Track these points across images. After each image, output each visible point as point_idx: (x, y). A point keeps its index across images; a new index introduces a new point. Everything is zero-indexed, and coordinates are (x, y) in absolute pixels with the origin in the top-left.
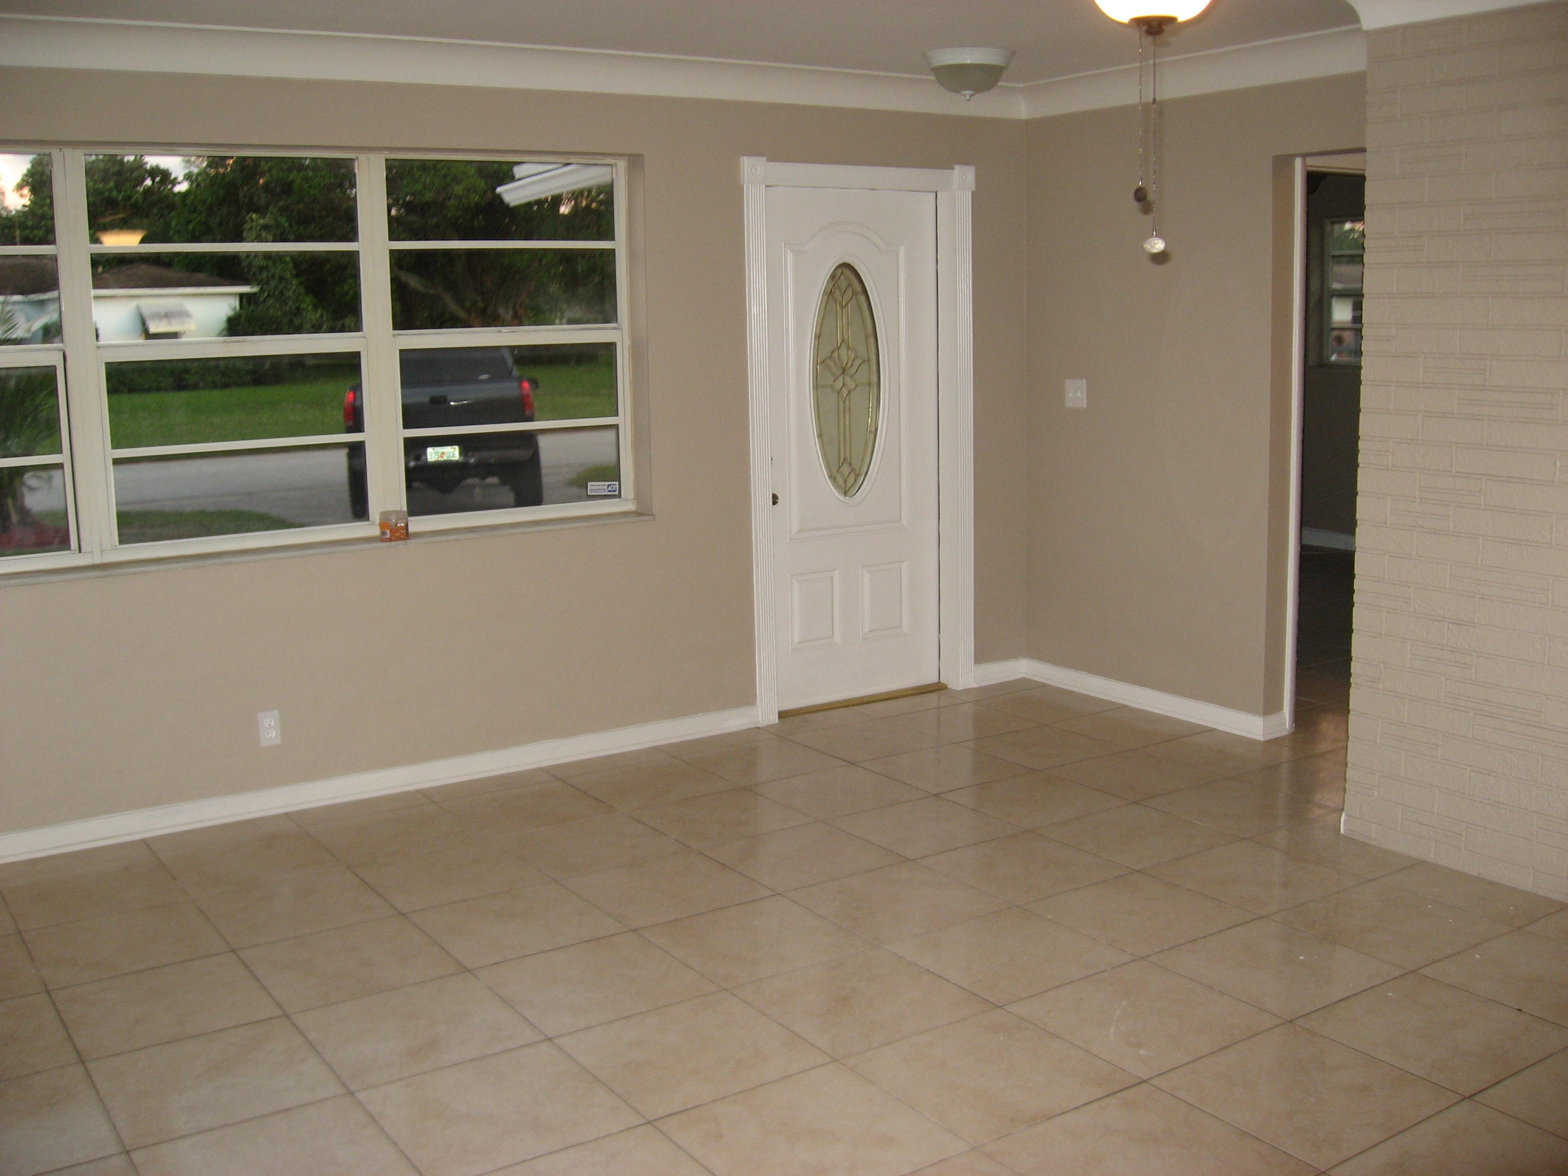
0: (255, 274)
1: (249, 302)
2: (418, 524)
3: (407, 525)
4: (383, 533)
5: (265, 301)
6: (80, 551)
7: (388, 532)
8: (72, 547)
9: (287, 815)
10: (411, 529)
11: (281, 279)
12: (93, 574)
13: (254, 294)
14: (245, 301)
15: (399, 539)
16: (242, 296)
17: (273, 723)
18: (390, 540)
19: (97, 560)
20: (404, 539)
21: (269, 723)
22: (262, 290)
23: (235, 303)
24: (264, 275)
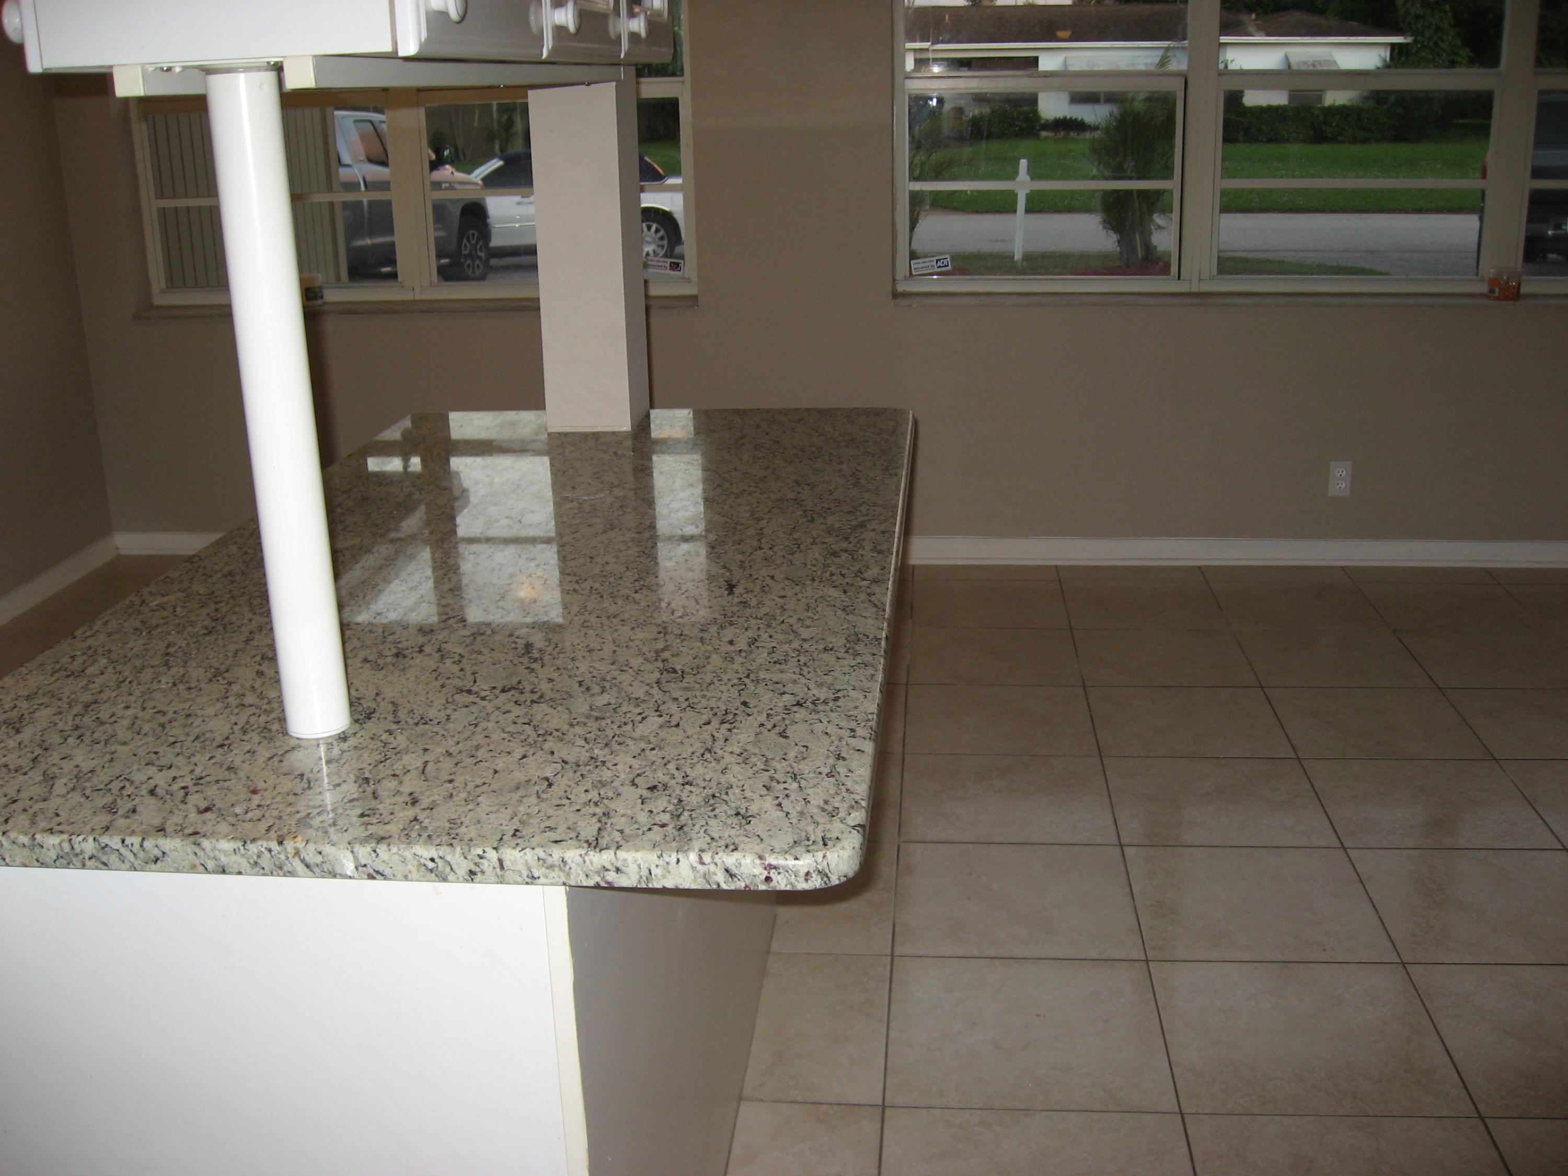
0: (1410, 24)
1: (1400, 54)
2: (1532, 285)
3: (1519, 285)
4: (1492, 291)
5: (1417, 52)
6: (1179, 278)
7: (1497, 290)
8: (1172, 273)
9: (1343, 569)
10: (1524, 290)
11: (1438, 29)
12: (1187, 301)
13: (1407, 44)
14: (1396, 51)
15: (1507, 298)
16: (1393, 46)
17: (1344, 474)
18: (1498, 299)
19: (1195, 289)
20: (1512, 299)
21: (1340, 473)
22: (1416, 41)
23: (1386, 54)
24: (1420, 25)
